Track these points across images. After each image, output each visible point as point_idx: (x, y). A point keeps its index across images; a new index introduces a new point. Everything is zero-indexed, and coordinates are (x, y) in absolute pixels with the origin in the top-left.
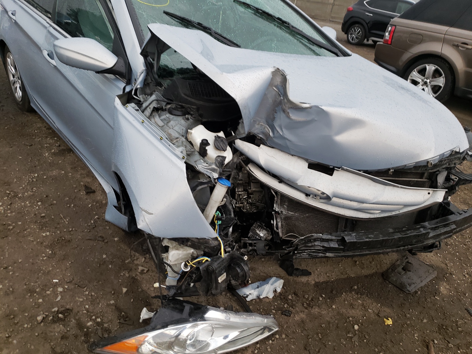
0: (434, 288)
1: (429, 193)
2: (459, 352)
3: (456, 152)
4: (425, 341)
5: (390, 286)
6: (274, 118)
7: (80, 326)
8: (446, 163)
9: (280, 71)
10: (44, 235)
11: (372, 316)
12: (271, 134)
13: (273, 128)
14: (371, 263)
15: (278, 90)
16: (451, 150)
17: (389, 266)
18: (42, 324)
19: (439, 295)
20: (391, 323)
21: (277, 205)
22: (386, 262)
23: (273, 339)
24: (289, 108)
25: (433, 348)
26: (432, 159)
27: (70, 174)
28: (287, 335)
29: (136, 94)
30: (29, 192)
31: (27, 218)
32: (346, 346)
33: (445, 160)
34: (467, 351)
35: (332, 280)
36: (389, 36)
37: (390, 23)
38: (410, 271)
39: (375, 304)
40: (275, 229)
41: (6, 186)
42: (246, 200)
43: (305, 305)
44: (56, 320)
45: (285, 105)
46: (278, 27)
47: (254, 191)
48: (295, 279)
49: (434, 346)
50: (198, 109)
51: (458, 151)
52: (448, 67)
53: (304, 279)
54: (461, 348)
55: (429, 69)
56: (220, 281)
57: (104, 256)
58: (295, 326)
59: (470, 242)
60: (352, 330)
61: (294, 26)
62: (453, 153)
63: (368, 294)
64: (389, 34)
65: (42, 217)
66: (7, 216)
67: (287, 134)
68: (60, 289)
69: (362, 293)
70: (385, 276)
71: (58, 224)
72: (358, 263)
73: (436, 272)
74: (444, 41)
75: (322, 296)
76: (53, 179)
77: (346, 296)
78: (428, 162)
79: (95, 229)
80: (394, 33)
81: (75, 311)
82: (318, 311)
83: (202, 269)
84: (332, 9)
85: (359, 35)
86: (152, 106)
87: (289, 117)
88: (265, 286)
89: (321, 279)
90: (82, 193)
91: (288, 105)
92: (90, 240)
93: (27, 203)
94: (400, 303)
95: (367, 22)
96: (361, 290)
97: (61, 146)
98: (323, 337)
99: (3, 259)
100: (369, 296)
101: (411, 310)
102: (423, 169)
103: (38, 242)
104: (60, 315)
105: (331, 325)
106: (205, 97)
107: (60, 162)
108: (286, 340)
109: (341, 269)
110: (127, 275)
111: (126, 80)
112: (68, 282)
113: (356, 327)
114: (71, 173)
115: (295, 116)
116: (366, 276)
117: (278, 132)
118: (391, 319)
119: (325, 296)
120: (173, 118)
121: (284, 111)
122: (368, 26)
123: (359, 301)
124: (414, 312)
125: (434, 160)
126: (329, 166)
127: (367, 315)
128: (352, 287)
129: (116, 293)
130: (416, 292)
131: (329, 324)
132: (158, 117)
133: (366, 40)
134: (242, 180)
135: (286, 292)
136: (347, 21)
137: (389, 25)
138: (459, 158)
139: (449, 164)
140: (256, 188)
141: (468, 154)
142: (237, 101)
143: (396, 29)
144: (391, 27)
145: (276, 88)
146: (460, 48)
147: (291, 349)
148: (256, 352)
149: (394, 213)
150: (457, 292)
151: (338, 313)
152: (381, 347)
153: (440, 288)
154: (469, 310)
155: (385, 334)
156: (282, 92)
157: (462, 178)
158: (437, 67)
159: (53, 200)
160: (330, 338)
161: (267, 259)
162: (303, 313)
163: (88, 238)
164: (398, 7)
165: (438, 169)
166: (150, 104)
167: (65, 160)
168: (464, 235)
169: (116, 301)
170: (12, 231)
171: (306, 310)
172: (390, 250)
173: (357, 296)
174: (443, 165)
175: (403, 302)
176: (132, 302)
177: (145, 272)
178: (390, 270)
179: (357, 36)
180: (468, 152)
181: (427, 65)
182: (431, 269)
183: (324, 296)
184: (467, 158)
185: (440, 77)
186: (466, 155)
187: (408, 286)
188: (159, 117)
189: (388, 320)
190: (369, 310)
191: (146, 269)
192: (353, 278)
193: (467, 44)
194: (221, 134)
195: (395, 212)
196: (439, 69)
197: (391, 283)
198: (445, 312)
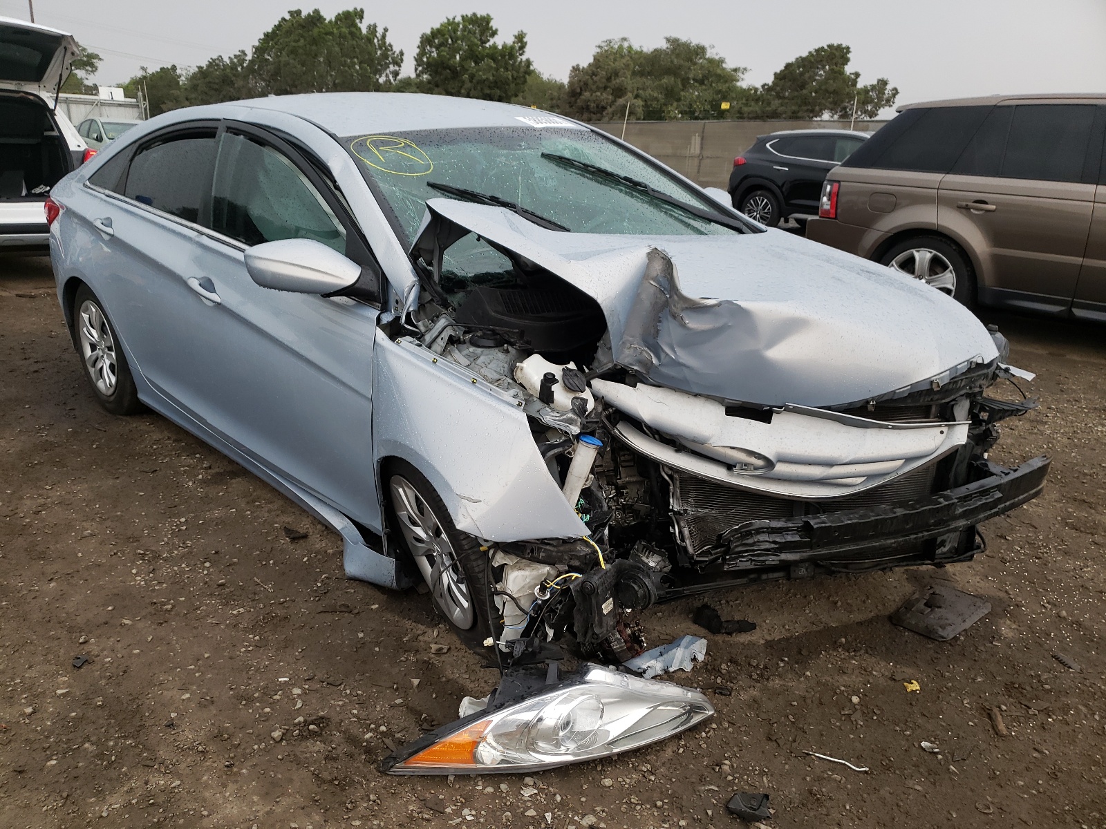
0: (990, 630)
1: (942, 432)
2: (1050, 720)
3: (978, 364)
4: (984, 709)
5: (906, 633)
6: (658, 331)
7: (353, 740)
8: (965, 386)
9: (660, 253)
10: (235, 612)
11: (882, 680)
12: (655, 361)
13: (657, 350)
14: (864, 602)
15: (658, 284)
16: (967, 361)
17: (900, 604)
18: (284, 743)
19: (999, 640)
20: (918, 688)
21: (675, 501)
22: (892, 599)
23: (707, 730)
24: (683, 310)
25: (1000, 718)
26: (938, 377)
27: (249, 512)
28: (731, 721)
29: (409, 321)
30: (180, 548)
31: (192, 589)
32: (843, 728)
33: (962, 380)
34: (1065, 717)
35: (797, 634)
36: (829, 203)
37: (827, 178)
38: (940, 607)
39: (883, 664)
40: (679, 541)
41: (132, 542)
42: (614, 501)
43: (755, 676)
44: (306, 735)
45: (674, 306)
46: (626, 193)
47: (629, 483)
48: (727, 639)
49: (1001, 714)
50: (521, 334)
51: (980, 361)
52: (955, 250)
53: (744, 638)
54: (1054, 714)
55: (920, 259)
56: (605, 612)
57: (361, 635)
58: (742, 708)
59: (1047, 553)
60: (849, 704)
61: (656, 188)
62: (973, 366)
63: (869, 650)
64: (829, 200)
65: (219, 585)
66: (154, 590)
67: (683, 356)
68: (297, 691)
69: (856, 649)
70: (895, 620)
71: (255, 594)
72: (839, 603)
73: (989, 605)
74: (941, 201)
75: (783, 661)
76: (217, 525)
77: (828, 656)
78: (932, 382)
79: (328, 594)
80: (837, 196)
81: (336, 719)
82: (781, 683)
83: (573, 588)
84: (700, 166)
85: (766, 211)
86: (446, 335)
87: (683, 326)
88: (675, 650)
89: (777, 636)
90: (282, 541)
91: (681, 305)
92: (325, 612)
93: (183, 565)
94: (930, 658)
95: (780, 184)
96: (854, 644)
97: (212, 467)
98: (796, 720)
99: (174, 655)
100: (871, 652)
101: (951, 667)
102: (926, 400)
103: (227, 626)
104: (312, 727)
105: (809, 701)
106: (530, 314)
107: (221, 494)
108: (730, 730)
109: (811, 617)
110: (413, 659)
111: (380, 305)
112: (307, 680)
113: (855, 699)
114: (248, 510)
115: (694, 323)
116: (860, 624)
117: (667, 354)
118: (918, 682)
119: (789, 659)
120: (482, 352)
121: (674, 316)
122: (782, 192)
123: (854, 662)
124: (958, 668)
125: (941, 379)
126: (761, 406)
127: (871, 681)
128: (835, 642)
129: (403, 689)
130: (956, 638)
131: (804, 701)
132: (457, 352)
133: (782, 219)
134: (601, 466)
135: (715, 660)
136: (737, 186)
137: (825, 182)
138: (986, 376)
139: (970, 388)
140: (631, 476)
141: (1001, 369)
142: (599, 301)
143: (841, 188)
144: (831, 185)
145: (654, 281)
146: (972, 210)
147: (742, 742)
148: (681, 750)
149: (888, 479)
150: (1033, 632)
151: (818, 683)
152: (905, 724)
153: (1001, 629)
154: (1059, 656)
155: (909, 706)
156: (667, 285)
157: (996, 408)
158: (934, 252)
159: (231, 558)
160: (810, 720)
161: (666, 614)
162: (752, 688)
163: (322, 609)
164: (837, 149)
165: (953, 397)
166: (440, 333)
167: (230, 489)
168: (1035, 544)
169: (405, 698)
170: (172, 613)
171: (759, 685)
172: (893, 541)
173: (847, 654)
174: (960, 389)
175: (936, 656)
176: (435, 698)
177: (445, 651)
178: (903, 610)
179: (761, 214)
180: (999, 364)
181: (914, 251)
182: (978, 600)
183: (786, 659)
184: (999, 374)
185: (945, 270)
186: (996, 369)
187: (940, 629)
188: (460, 352)
189: (912, 683)
190: (874, 673)
191: (446, 648)
192: (835, 627)
193: (985, 203)
194: (572, 366)
195: (890, 475)
196: (939, 256)
197: (909, 630)
198: (1014, 665)
